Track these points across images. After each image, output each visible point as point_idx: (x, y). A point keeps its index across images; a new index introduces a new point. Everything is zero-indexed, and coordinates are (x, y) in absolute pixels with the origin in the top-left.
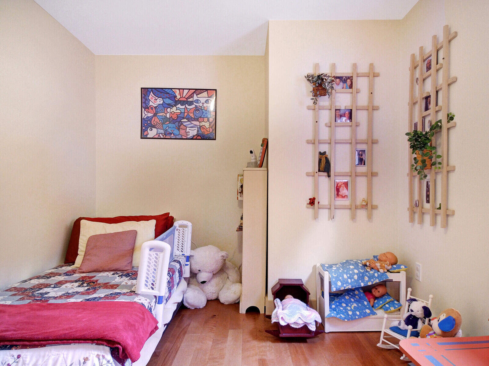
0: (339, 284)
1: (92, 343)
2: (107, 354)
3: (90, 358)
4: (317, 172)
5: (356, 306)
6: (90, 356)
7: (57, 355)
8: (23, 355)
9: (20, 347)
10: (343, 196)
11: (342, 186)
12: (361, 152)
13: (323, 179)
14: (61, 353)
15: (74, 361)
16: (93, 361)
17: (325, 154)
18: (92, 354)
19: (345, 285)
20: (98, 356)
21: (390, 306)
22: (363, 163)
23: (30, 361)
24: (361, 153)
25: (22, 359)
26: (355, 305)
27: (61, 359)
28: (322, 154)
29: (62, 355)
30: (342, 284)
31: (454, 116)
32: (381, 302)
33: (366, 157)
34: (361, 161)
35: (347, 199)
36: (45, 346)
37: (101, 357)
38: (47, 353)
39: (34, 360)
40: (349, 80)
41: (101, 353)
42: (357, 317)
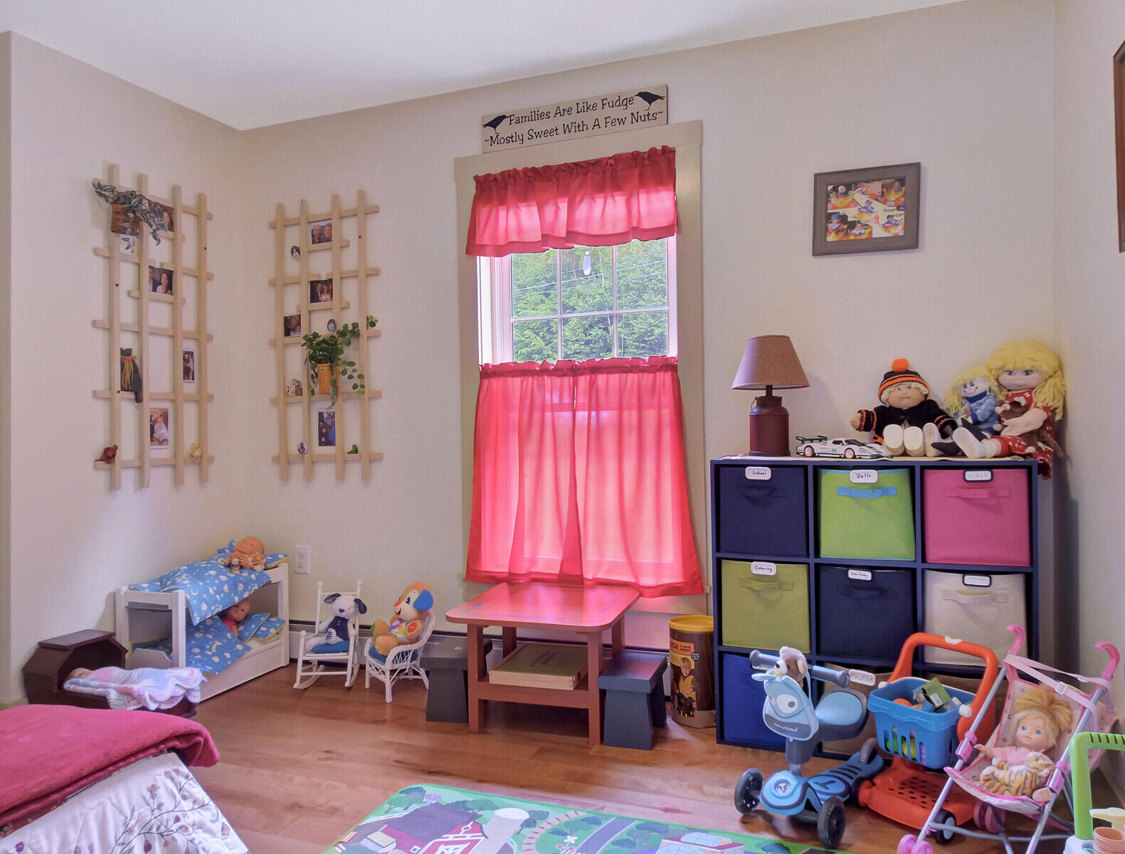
0: (204, 607)
1: (146, 757)
2: (179, 765)
3: (159, 784)
4: (119, 392)
5: (220, 644)
6: (155, 780)
7: (99, 805)
8: (27, 840)
9: (11, 827)
10: (161, 440)
11: (159, 420)
12: (186, 355)
13: (127, 406)
14: (103, 799)
15: (134, 802)
16: (166, 787)
17: (130, 355)
18: (157, 775)
19: (213, 608)
20: (167, 774)
21: (268, 629)
22: (191, 377)
23: (50, 845)
24: (188, 357)
25: (31, 848)
26: (218, 643)
27: (110, 811)
28: (126, 353)
29: (109, 802)
30: (209, 607)
31: (377, 321)
32: (253, 626)
33: (194, 364)
34: (188, 373)
35: (166, 447)
36: (63, 800)
37: (174, 774)
38: (78, 812)
39: (56, 839)
40: (166, 214)
41: (170, 768)
42: (229, 663)
